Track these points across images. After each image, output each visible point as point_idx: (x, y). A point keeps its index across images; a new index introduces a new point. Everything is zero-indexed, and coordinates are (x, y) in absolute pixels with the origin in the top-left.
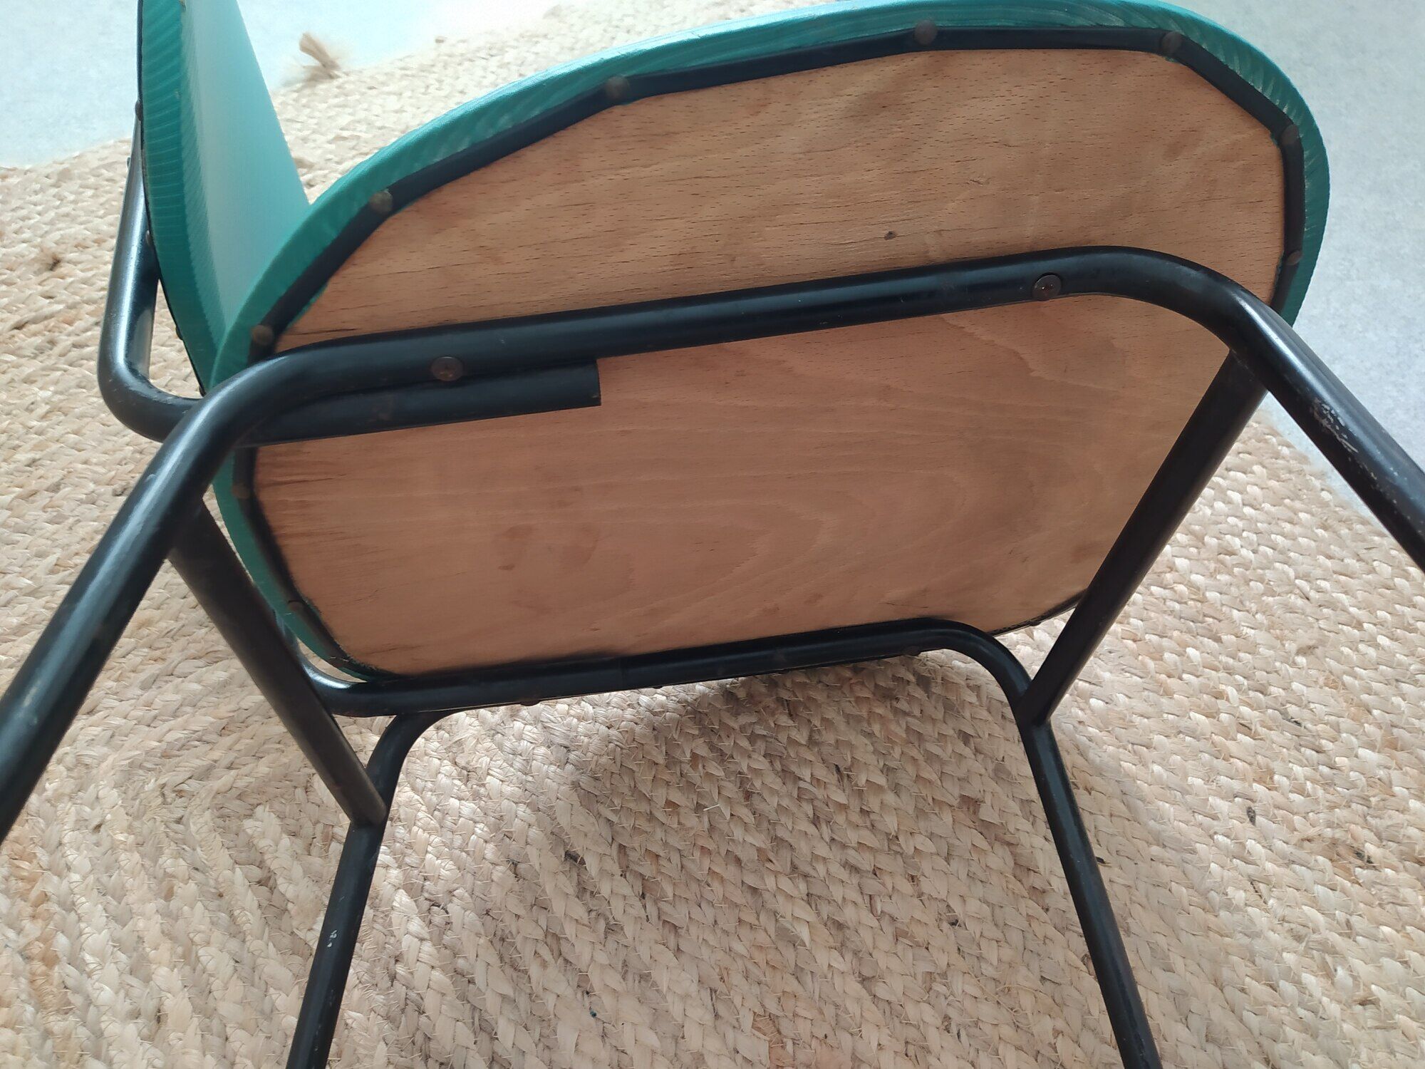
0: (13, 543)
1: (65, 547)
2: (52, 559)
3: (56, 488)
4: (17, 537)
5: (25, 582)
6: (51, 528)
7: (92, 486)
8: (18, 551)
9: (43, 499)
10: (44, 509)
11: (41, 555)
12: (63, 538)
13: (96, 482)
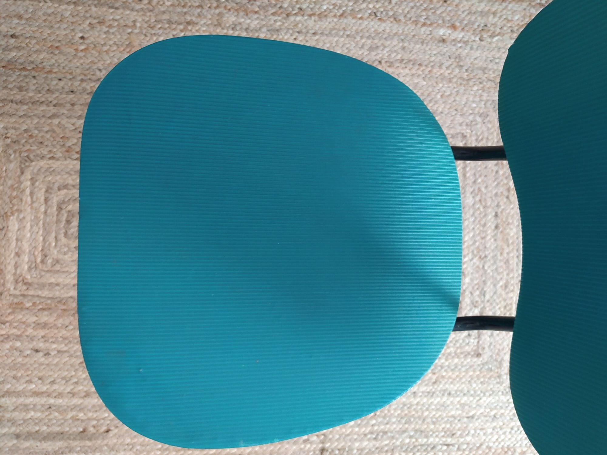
0: (494, 181)
1: (485, 194)
2: (483, 189)
3: (508, 197)
4: (496, 183)
5: (479, 180)
6: (494, 192)
7: (502, 207)
8: (490, 182)
9: (506, 193)
10: (502, 193)
11: (486, 187)
12: (489, 195)
13: (503, 209)
